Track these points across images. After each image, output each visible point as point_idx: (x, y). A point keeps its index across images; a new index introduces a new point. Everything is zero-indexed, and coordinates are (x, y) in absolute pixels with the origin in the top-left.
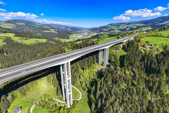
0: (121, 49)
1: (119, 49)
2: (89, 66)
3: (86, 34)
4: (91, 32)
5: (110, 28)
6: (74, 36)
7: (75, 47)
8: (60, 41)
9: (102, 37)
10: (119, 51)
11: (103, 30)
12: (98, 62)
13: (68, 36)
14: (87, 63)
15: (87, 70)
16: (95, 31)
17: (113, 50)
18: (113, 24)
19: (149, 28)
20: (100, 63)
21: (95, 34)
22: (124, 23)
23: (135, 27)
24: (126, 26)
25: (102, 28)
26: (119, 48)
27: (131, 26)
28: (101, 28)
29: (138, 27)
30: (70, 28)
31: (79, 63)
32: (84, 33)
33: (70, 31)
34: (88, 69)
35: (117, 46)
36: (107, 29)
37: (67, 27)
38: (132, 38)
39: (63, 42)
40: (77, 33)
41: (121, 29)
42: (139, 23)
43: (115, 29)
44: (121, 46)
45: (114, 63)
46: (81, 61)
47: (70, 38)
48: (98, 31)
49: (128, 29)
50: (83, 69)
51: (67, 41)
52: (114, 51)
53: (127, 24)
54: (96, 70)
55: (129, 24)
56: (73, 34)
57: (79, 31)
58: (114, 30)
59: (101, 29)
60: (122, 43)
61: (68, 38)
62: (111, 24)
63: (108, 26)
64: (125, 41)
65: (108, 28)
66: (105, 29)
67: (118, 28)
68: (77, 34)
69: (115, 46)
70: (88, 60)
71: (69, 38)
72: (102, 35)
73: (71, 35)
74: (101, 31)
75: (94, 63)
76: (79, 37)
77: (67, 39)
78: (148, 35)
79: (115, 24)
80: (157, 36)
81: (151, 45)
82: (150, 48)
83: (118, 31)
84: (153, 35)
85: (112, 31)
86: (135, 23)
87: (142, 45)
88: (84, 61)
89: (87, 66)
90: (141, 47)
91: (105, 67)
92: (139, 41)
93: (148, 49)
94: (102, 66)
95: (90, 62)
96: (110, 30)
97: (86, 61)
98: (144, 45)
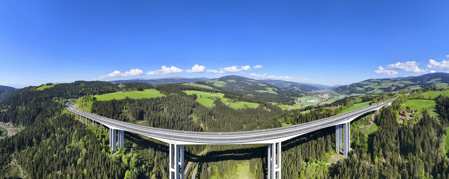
0: (372, 122)
1: (370, 123)
2: (319, 156)
3: (326, 96)
4: (336, 93)
5: (366, 87)
6: (303, 99)
7: (298, 119)
8: (279, 108)
9: (352, 101)
10: (369, 126)
11: (355, 89)
12: (334, 148)
13: (293, 100)
14: (314, 150)
15: (314, 164)
16: (342, 91)
17: (360, 125)
18: (372, 80)
19: (418, 87)
20: (338, 150)
21: (342, 97)
22: (388, 79)
23: (402, 85)
24: (391, 84)
25: (355, 87)
26: (370, 121)
27: (396, 83)
28: (352, 85)
29: (406, 86)
30: (298, 87)
31: (300, 149)
32: (322, 94)
33: (298, 91)
34: (316, 162)
35: (367, 117)
36: (362, 89)
37: (293, 84)
38: (390, 104)
40: (311, 95)
41: (384, 88)
42: (407, 80)
43: (375, 87)
44: (373, 116)
45: (359, 147)
46: (304, 145)
47: (297, 103)
48: (348, 91)
49: (394, 88)
50: (307, 161)
51: (290, 108)
52: (362, 127)
53: (392, 81)
54: (329, 164)
55: (395, 80)
56: (301, 96)
57: (313, 92)
58: (374, 89)
59: (352, 88)
60: (374, 112)
61: (293, 103)
62: (369, 81)
63: (364, 83)
64: (378, 109)
65: (365, 87)
66: (359, 88)
67: (380, 87)
68: (310, 97)
69: (363, 118)
70: (316, 145)
71: (295, 103)
72: (353, 99)
73: (299, 98)
74: (352, 92)
75: (327, 151)
76: (312, 101)
77: (291, 105)
78: (411, 98)
79: (375, 80)
80: (419, 98)
81: (412, 112)
82: (410, 116)
83: (380, 91)
84: (416, 97)
85: (370, 92)
86: (402, 80)
87: (401, 113)
88: (309, 147)
89: (315, 156)
90: (400, 117)
91: (346, 157)
92: (397, 108)
93: (408, 118)
94: (342, 155)
95: (320, 149)
96: (367, 90)
97: (313, 147)
98: (403, 112)
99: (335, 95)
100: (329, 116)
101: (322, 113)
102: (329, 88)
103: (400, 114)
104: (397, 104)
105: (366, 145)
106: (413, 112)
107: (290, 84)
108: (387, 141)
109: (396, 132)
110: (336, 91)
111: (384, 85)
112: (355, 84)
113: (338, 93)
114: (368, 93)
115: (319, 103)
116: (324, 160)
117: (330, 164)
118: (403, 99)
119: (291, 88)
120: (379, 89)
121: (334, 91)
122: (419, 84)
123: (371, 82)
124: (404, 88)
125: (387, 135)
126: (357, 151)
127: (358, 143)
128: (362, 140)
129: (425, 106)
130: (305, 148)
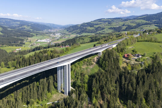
0: (94, 63)
1: (92, 64)
2: (40, 96)
3: (58, 35)
4: (67, 33)
5: (97, 26)
6: (33, 39)
8: (2, 50)
9: (81, 41)
10: (91, 67)
11: (86, 29)
12: (56, 88)
13: (23, 40)
16: (74, 30)
17: (83, 65)
18: (102, 20)
20: (59, 89)
21: (73, 36)
22: (119, 18)
24: (122, 23)
25: (86, 26)
26: (93, 62)
27: (128, 23)
28: (83, 25)
29: (139, 25)
30: (28, 26)
32: (54, 34)
33: (29, 31)
34: (38, 103)
35: (89, 58)
36: (93, 28)
37: (23, 23)
38: (114, 46)
39: (8, 51)
41: (114, 28)
42: (140, 19)
43: (105, 27)
44: (96, 58)
45: (79, 87)
46: (25, 88)
47: (26, 43)
48: (78, 31)
49: (124, 28)
50: (28, 103)
51: (18, 49)
52: (84, 67)
53: (123, 21)
56: (32, 36)
57: (45, 31)
58: (104, 29)
59: (83, 28)
60: (97, 53)
61: (22, 44)
62: (100, 20)
63: (94, 23)
64: (101, 51)
65: (95, 26)
66: (89, 28)
67: (110, 27)
68: (41, 37)
69: (86, 59)
70: (38, 87)
71: (24, 44)
72: (82, 39)
73: (29, 38)
74: (83, 32)
75: (49, 90)
76: (43, 41)
77: (19, 45)
78: (140, 39)
79: (106, 20)
80: (150, 41)
81: (138, 56)
82: (136, 60)
83: (110, 31)
84: (146, 39)
85: (99, 32)
86: (134, 19)
87: (126, 56)
88: (31, 89)
89: (36, 97)
90: (124, 60)
91: (66, 96)
92: (122, 50)
93: (133, 62)
94: (62, 94)
95: (42, 90)
96: (97, 29)
97: (35, 89)
98: (128, 55)
99: (67, 35)
100: (52, 57)
101: (46, 54)
102: (61, 27)
103: (124, 57)
104: (122, 47)
105: (86, 85)
106: (140, 57)
107: (19, 23)
108: (106, 84)
109: (117, 76)
110: (68, 31)
111: (115, 25)
112: (86, 23)
113: (69, 32)
114: (98, 32)
115: (50, 43)
116: (46, 100)
117: (51, 103)
118: (130, 41)
119: (20, 27)
120: (109, 28)
121: (65, 31)
122: (154, 23)
123: (101, 21)
124: (135, 27)
125: (107, 78)
126: (76, 90)
127: (79, 82)
128: (82, 81)
129: (157, 51)
130: (26, 91)
